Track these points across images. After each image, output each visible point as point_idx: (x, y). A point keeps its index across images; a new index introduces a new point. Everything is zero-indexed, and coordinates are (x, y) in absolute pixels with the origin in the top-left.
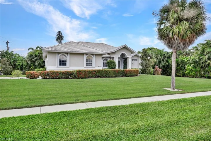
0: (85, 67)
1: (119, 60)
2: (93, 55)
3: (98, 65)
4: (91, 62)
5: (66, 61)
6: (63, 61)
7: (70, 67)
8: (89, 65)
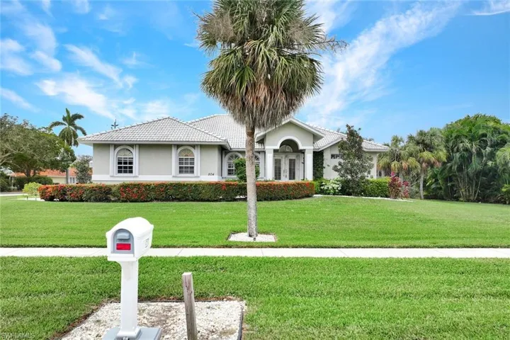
0: (173, 177)
1: (277, 157)
2: (194, 146)
3: (208, 171)
4: (191, 163)
5: (131, 163)
6: (125, 163)
7: (140, 176)
8: (186, 172)
